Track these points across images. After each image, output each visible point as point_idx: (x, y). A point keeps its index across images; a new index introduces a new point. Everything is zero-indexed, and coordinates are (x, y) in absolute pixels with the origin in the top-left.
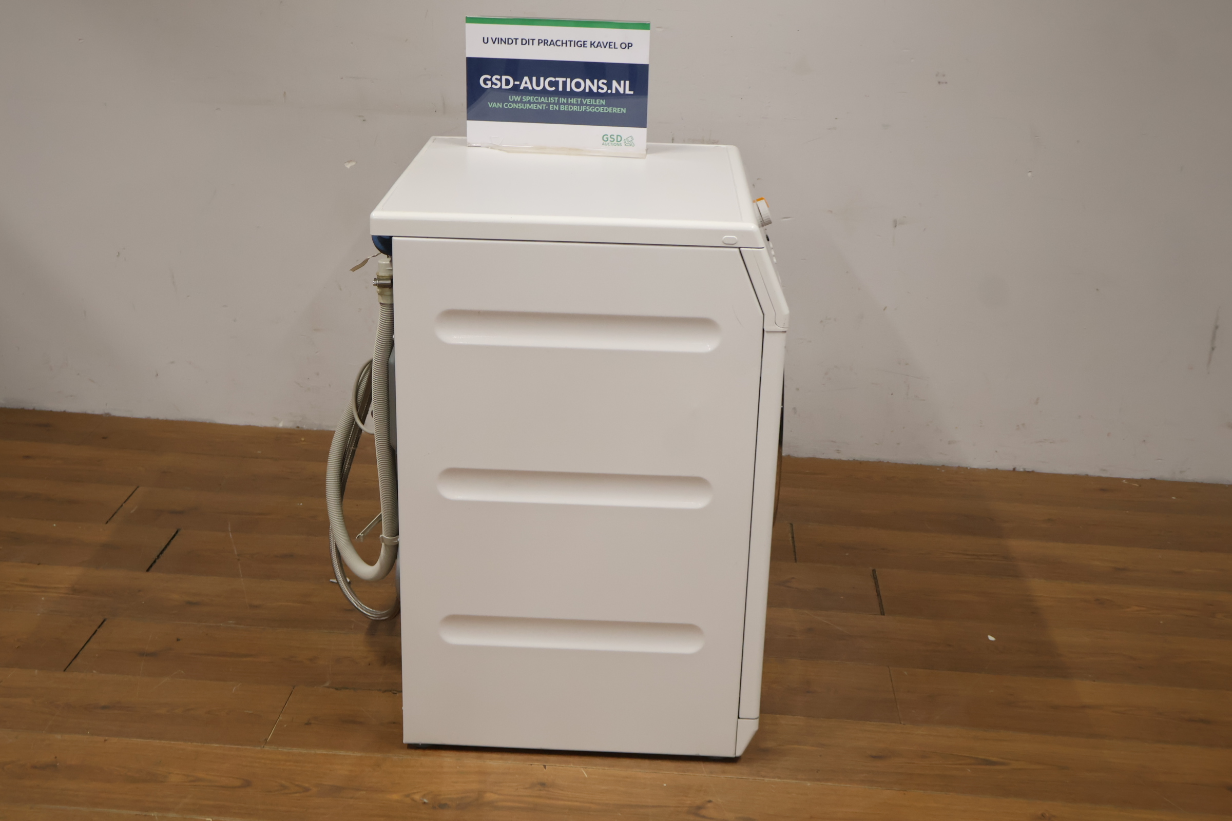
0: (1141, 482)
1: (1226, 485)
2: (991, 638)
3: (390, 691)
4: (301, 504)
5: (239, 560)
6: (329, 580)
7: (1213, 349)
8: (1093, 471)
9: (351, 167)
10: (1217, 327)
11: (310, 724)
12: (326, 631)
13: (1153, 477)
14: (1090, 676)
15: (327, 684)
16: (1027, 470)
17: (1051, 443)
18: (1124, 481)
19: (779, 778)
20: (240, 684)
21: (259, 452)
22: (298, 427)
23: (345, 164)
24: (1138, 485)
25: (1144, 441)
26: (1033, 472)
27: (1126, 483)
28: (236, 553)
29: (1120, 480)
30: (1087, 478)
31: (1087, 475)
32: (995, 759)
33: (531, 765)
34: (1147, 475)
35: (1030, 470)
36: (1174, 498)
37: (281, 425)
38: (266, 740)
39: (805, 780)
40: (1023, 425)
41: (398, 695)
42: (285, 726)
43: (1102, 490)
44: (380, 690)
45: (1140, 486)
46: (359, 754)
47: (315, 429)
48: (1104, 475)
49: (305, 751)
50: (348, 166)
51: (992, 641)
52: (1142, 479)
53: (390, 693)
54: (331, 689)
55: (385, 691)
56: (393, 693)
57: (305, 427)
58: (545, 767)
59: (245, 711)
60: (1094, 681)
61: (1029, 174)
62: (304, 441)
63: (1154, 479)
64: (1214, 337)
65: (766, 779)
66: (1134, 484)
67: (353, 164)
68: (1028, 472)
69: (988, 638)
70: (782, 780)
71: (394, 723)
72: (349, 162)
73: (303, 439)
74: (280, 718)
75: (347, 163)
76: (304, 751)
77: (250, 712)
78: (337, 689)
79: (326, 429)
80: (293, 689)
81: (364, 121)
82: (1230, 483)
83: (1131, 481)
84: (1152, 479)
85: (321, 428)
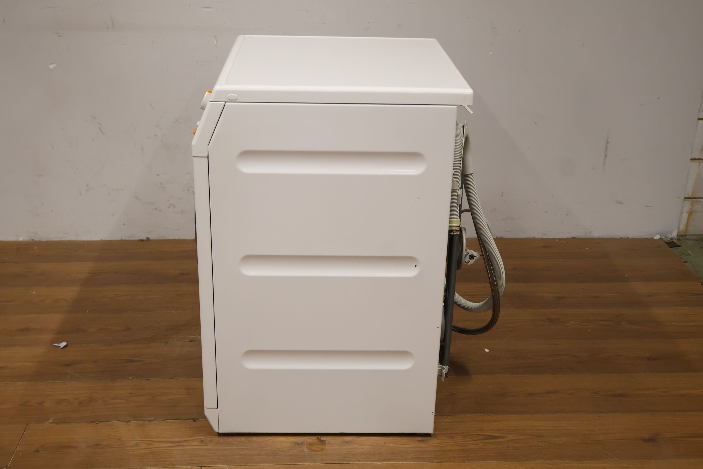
0: (567, 239)
1: (617, 238)
2: (487, 350)
3: (95, 422)
4: (34, 293)
6: (53, 344)
7: (606, 156)
8: (538, 235)
9: (54, 67)
10: (608, 143)
11: (38, 451)
12: (50, 382)
13: (574, 236)
14: (550, 371)
15: (51, 421)
16: (498, 237)
17: (512, 219)
18: (557, 240)
19: (359, 461)
21: (6, 259)
22: (33, 240)
23: (49, 66)
24: (565, 242)
25: (568, 215)
26: (502, 238)
27: (558, 241)
29: (554, 239)
30: (534, 240)
31: (535, 238)
32: (496, 435)
34: (570, 236)
35: (500, 237)
36: (587, 249)
37: (21, 239)
38: (7, 466)
39: (375, 461)
40: (495, 209)
41: (100, 424)
42: (20, 454)
43: (544, 247)
44: (87, 422)
45: (567, 243)
47: (44, 240)
48: (544, 237)
50: (51, 67)
51: (487, 352)
53: (94, 423)
54: (53, 424)
55: (90, 423)
56: (97, 423)
57: (37, 239)
58: (201, 467)
60: (553, 374)
61: (491, 53)
62: (36, 249)
63: (574, 238)
64: (606, 148)
65: (351, 463)
66: (562, 242)
67: (55, 65)
68: (499, 238)
69: (485, 350)
70: (361, 463)
71: (97, 445)
72: (52, 64)
73: (36, 248)
74: (18, 449)
78: (57, 424)
79: (51, 240)
80: (27, 426)
81: (59, 36)
82: (620, 237)
83: (560, 239)
84: (573, 238)
85: (48, 240)
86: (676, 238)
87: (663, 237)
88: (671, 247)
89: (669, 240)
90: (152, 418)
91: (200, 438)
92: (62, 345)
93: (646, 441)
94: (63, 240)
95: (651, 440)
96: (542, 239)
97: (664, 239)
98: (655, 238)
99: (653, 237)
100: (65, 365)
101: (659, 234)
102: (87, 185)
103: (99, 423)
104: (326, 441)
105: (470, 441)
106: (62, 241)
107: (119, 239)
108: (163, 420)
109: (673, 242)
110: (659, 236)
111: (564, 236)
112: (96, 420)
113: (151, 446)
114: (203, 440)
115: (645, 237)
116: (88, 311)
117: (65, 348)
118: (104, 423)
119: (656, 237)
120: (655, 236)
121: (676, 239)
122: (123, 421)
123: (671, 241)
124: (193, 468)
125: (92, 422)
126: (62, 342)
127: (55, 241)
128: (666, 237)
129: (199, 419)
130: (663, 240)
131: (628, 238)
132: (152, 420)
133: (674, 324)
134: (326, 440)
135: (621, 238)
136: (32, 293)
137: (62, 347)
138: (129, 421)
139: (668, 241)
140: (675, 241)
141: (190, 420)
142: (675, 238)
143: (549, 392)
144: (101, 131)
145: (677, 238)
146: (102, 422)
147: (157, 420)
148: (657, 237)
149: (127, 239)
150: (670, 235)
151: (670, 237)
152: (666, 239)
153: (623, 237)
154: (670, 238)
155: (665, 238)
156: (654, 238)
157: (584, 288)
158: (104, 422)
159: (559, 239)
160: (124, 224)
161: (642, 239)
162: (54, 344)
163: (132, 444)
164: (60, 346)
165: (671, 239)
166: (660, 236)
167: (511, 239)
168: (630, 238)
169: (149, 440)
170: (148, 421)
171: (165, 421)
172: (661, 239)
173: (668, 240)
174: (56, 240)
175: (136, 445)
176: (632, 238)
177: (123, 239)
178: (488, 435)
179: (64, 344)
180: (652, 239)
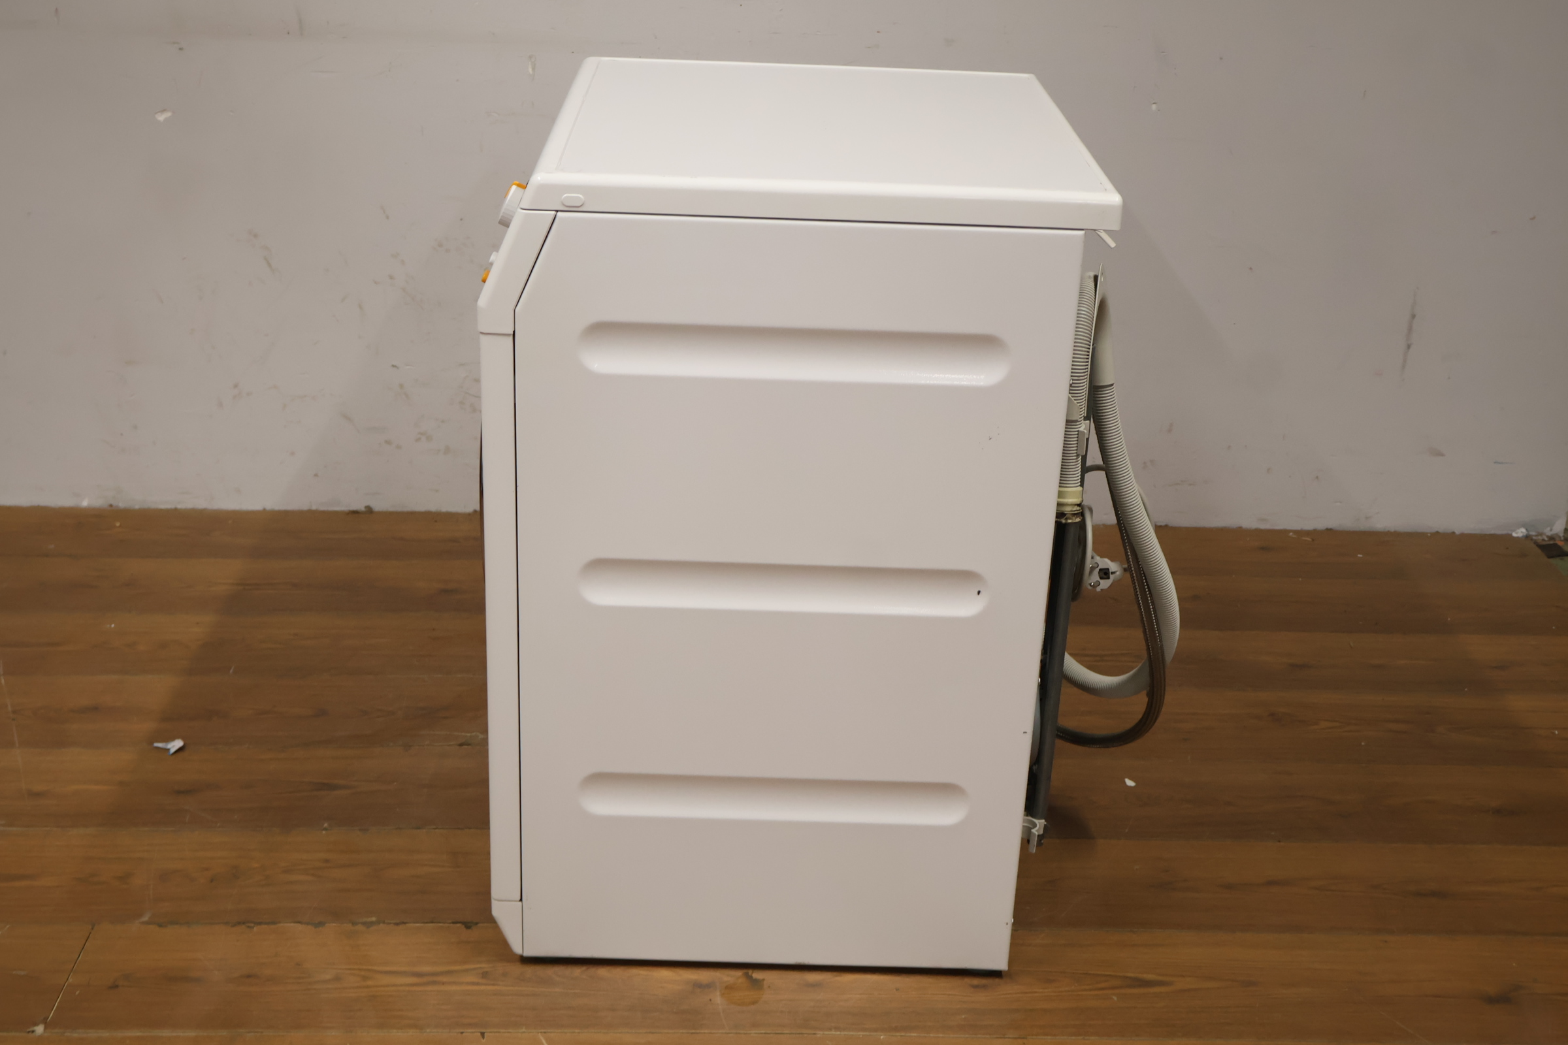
0: (1314, 534)
1: (1427, 533)
2: (1130, 783)
3: (244, 923)
4: (113, 626)
5: (13, 720)
6: (152, 743)
7: (1409, 347)
8: (1249, 522)
9: (166, 120)
10: (1413, 316)
11: (117, 986)
12: (145, 829)
13: (1330, 527)
14: (1273, 833)
15: (146, 918)
17: (1190, 485)
18: (1291, 534)
19: (837, 1029)
20: (8, 927)
21: (52, 547)
22: (111, 506)
23: (156, 116)
24: (1309, 539)
25: (1317, 477)
26: (1166, 526)
27: (1294, 536)
28: (10, 709)
29: (1284, 532)
30: (1238, 533)
31: (1241, 528)
32: (1150, 977)
33: (462, 1033)
34: (1321, 524)
35: (1163, 524)
36: (1360, 556)
37: (85, 503)
39: (876, 1030)
40: (1152, 461)
41: (255, 928)
42: (77, 993)
43: (1263, 548)
44: (227, 923)
45: (1313, 540)
46: (191, 1034)
47: (137, 507)
48: (1263, 526)
49: (108, 1034)
50: (161, 118)
51: (1131, 787)
52: (1315, 531)
53: (244, 926)
54: (152, 927)
55: (234, 925)
56: (248, 927)
57: (122, 505)
58: (483, 1034)
59: (14, 972)
60: (1279, 841)
61: (1154, 107)
62: (120, 526)
63: (1331, 530)
64: (1410, 329)
65: (820, 1033)
66: (1304, 538)
67: (168, 114)
69: (1125, 782)
70: (842, 1033)
71: (249, 976)
72: (164, 111)
73: (118, 524)
74: (70, 980)
75: (159, 114)
76: (105, 1034)
77: (22, 973)
78: (160, 925)
79: (154, 506)
80: (92, 929)
81: (181, 49)
82: (1434, 530)
83: (1300, 533)
84: (1327, 529)
85: (145, 506)
86: (1561, 535)
87: (1533, 533)
88: (1550, 557)
89: (1546, 539)
90: (374, 919)
91: (481, 968)
92: (174, 746)
93: (1492, 1000)
94: (179, 506)
95: (1502, 999)
96: (1258, 532)
97: (1534, 538)
98: (1514, 535)
99: (1510, 532)
100: (179, 792)
101: (1524, 525)
102: (236, 386)
103: (253, 927)
104: (765, 982)
105: (1090, 990)
106: (176, 509)
107: (305, 508)
108: (397, 924)
109: (1555, 545)
110: (1524, 530)
111: (1308, 526)
112: (247, 919)
113: (370, 983)
114: (487, 972)
115: (1492, 532)
116: (231, 671)
117: (180, 754)
118: (266, 926)
119: (1517, 533)
120: (1514, 531)
121: (1562, 538)
122: (308, 924)
123: (1552, 542)
124: (464, 1034)
125: (239, 923)
126: (173, 739)
127: (161, 510)
128: (1541, 534)
129: (477, 924)
130: (1532, 539)
131: (1454, 533)
132: (372, 923)
133: (1557, 732)
134: (764, 980)
135: (1437, 532)
136: (108, 626)
137: (172, 751)
138: (320, 924)
139: (1544, 543)
140: (1560, 543)
141: (459, 925)
142: (1560, 537)
143: (1271, 883)
144: (269, 265)
145: (1564, 536)
146: (260, 924)
147: (384, 923)
148: (1520, 533)
149: (322, 508)
150: (1549, 529)
151: (1549, 534)
152: (1540, 537)
153: (1440, 531)
154: (1548, 537)
155: (1536, 536)
156: (1511, 535)
157: (1352, 644)
158: (266, 924)
159: (1296, 532)
160: (316, 475)
161: (1485, 535)
162: (156, 745)
163: (328, 977)
164: (169, 750)
165: (1551, 538)
166: (1527, 530)
167: (1187, 529)
168: (1457, 532)
169: (364, 967)
170: (364, 924)
171: (401, 927)
172: (1527, 537)
173: (1543, 540)
174: (163, 507)
175: (337, 979)
176: (1462, 535)
177: (314, 508)
178: (1130, 978)
179: (178, 744)
180: (1507, 539)
